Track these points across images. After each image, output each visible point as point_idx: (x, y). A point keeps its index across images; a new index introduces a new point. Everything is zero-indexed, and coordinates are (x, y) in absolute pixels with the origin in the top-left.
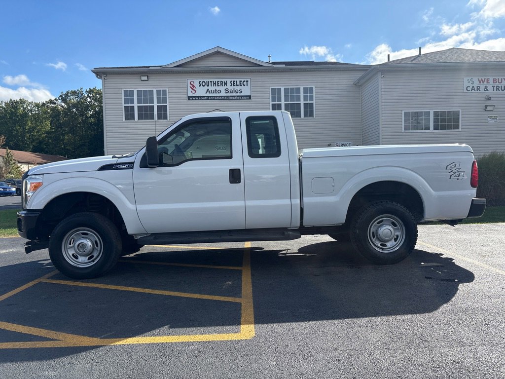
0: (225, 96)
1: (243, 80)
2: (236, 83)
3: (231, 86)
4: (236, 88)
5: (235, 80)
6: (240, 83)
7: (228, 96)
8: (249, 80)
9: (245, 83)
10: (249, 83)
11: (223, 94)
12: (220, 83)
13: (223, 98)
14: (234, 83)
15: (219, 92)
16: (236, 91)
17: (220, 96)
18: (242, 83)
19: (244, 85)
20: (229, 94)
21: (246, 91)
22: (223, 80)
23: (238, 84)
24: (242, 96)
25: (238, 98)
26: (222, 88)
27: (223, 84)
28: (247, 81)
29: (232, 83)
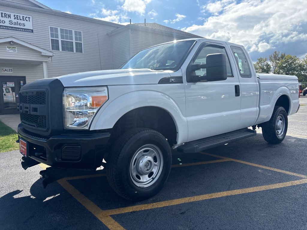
0: (9, 27)
1: (25, 16)
2: (19, 17)
3: (15, 19)
4: (19, 21)
5: (19, 15)
6: (23, 18)
7: (12, 27)
8: (31, 17)
9: (27, 19)
10: (31, 19)
11: (7, 24)
12: (4, 15)
13: (7, 28)
14: (17, 18)
15: (3, 22)
16: (20, 24)
17: (4, 26)
18: (25, 18)
19: (27, 21)
20: (13, 26)
21: (29, 25)
22: (7, 13)
23: (21, 18)
24: (25, 29)
25: (22, 30)
26: (7, 20)
27: (7, 16)
28: (29, 18)
29: (16, 16)
